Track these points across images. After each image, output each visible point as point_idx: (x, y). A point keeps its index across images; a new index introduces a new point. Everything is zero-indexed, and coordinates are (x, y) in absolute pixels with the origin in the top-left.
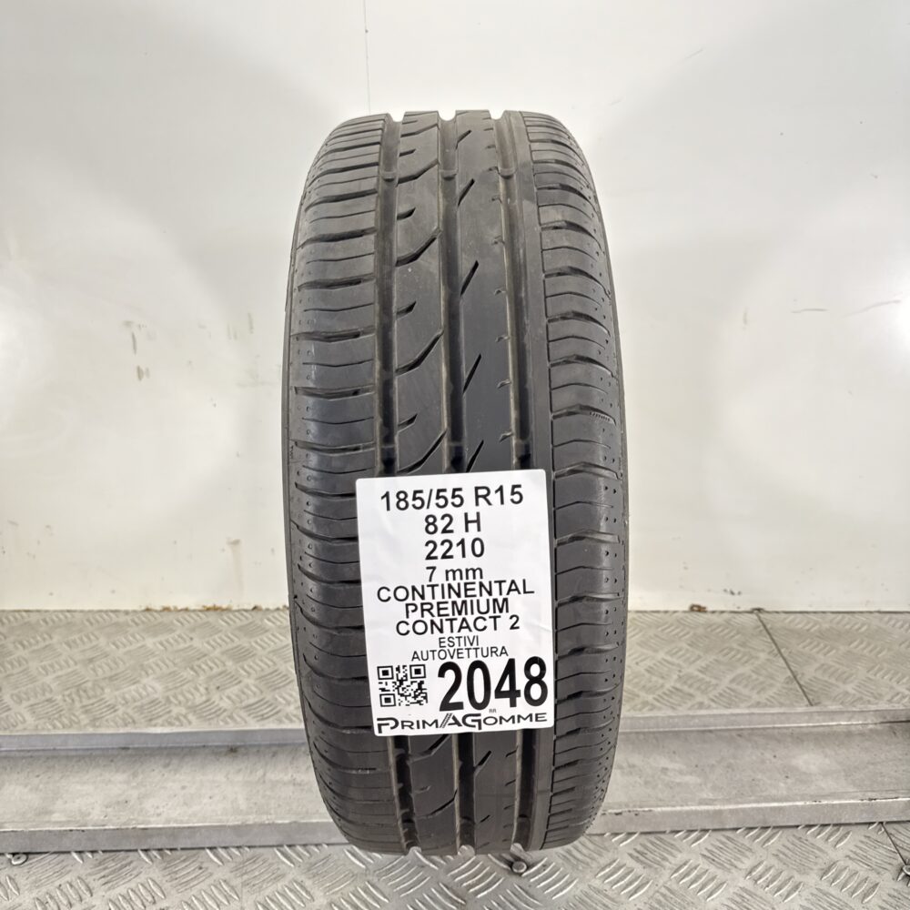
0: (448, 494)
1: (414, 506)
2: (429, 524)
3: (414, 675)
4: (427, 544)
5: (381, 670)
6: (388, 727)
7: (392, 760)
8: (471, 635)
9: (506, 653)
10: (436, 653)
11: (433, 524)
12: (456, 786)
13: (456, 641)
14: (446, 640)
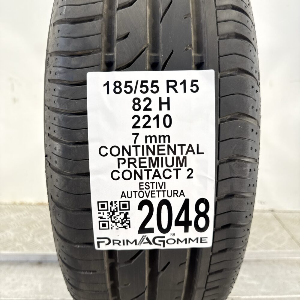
0: (149, 85)
1: (125, 91)
2: (135, 104)
3: (122, 208)
4: (133, 118)
5: (100, 204)
6: (104, 244)
7: (106, 266)
8: (161, 182)
9: (183, 195)
10: (137, 193)
11: (138, 104)
12: (147, 284)
13: (151, 185)
14: (144, 184)
